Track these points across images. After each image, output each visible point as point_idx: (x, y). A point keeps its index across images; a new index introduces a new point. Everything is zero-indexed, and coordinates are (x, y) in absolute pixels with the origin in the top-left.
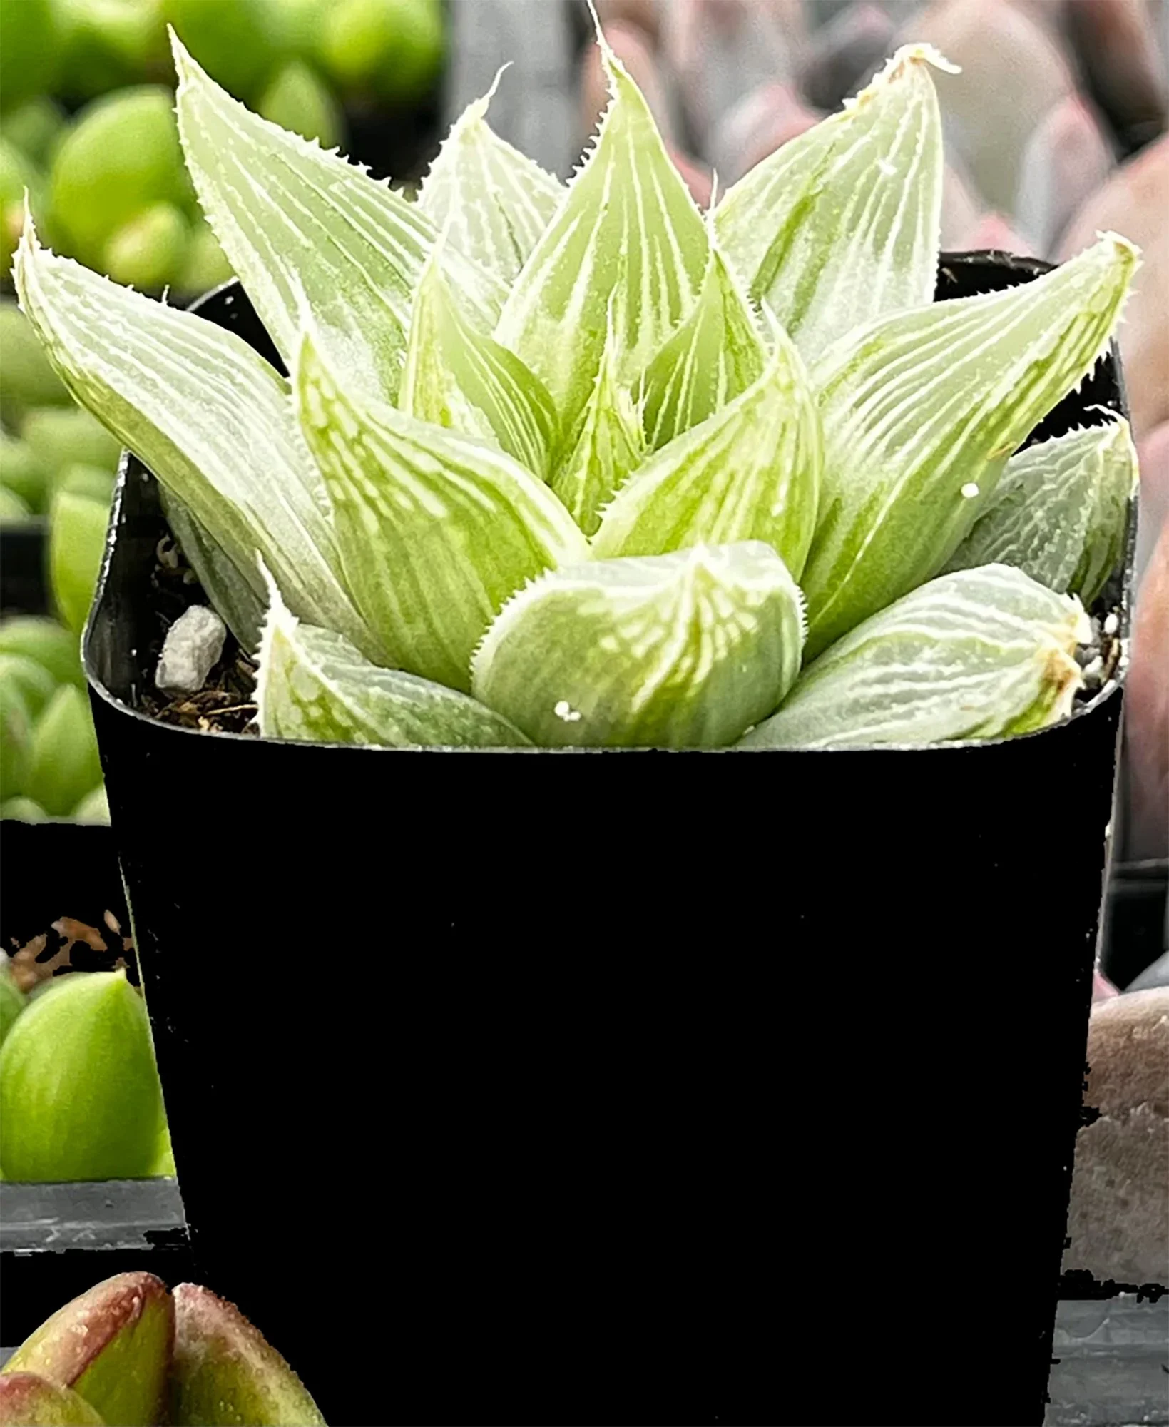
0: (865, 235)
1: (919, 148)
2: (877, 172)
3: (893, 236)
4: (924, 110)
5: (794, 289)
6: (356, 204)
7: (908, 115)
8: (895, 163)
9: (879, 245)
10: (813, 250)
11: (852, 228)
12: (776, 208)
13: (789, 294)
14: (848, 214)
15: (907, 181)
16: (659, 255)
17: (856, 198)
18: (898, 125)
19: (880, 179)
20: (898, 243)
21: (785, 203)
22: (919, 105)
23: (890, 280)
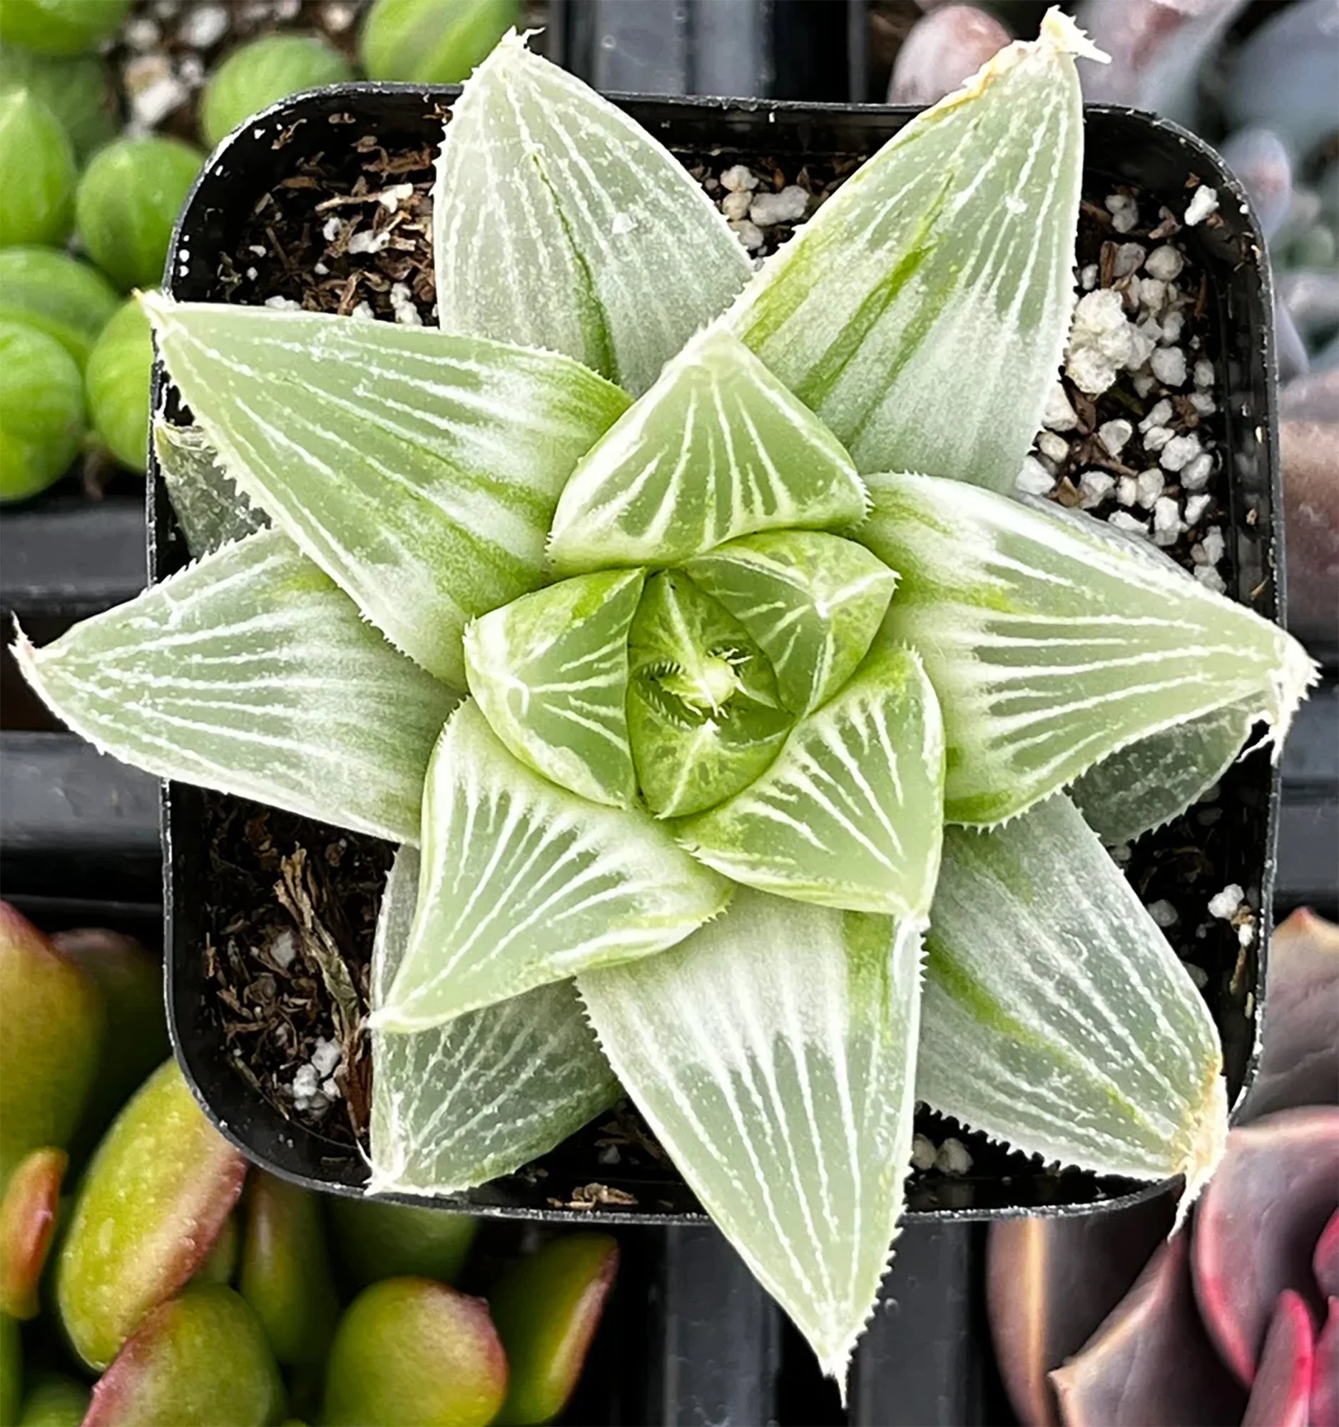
0: (987, 288)
1: (1055, 171)
2: (1005, 210)
3: (1020, 296)
4: (1063, 115)
5: (901, 333)
6: (386, 397)
7: (1042, 128)
8: (1026, 195)
9: (1003, 303)
10: (924, 304)
11: (970, 283)
12: (880, 254)
13: (894, 336)
14: (967, 270)
15: (1039, 221)
16: (751, 476)
17: (977, 252)
18: (1029, 144)
19: (1007, 220)
20: (1026, 302)
21: (891, 250)
22: (1057, 109)
23: (1014, 343)
